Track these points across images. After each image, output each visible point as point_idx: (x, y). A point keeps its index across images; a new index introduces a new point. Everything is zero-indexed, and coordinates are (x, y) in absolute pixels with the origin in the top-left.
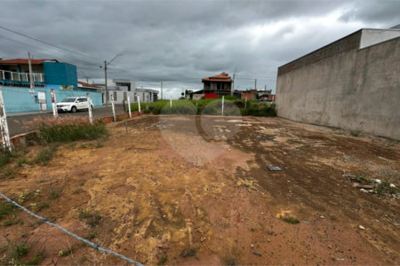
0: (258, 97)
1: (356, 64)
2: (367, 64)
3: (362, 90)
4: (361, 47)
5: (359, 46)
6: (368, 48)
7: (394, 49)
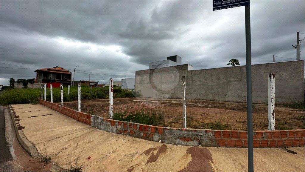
1: (188, 75)
2: (192, 76)
3: (192, 85)
4: (189, 70)
5: (187, 69)
6: (192, 71)
7: (201, 73)
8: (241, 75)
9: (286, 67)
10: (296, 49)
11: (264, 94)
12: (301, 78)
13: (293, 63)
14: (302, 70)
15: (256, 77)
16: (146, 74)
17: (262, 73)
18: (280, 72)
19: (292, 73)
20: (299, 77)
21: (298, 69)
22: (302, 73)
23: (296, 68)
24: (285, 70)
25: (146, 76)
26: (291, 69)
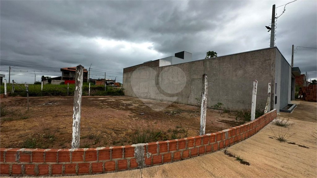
0: (107, 84)
4: (160, 66)
5: (159, 66)
6: (163, 67)
8: (204, 70)
9: (253, 59)
10: (270, 31)
11: (226, 97)
12: (270, 75)
13: (261, 53)
14: (273, 63)
15: (219, 73)
16: (129, 71)
17: (225, 69)
18: (246, 66)
19: (260, 67)
20: (267, 74)
21: (267, 62)
22: (272, 68)
23: (265, 60)
24: (252, 63)
25: (130, 73)
26: (258, 62)
